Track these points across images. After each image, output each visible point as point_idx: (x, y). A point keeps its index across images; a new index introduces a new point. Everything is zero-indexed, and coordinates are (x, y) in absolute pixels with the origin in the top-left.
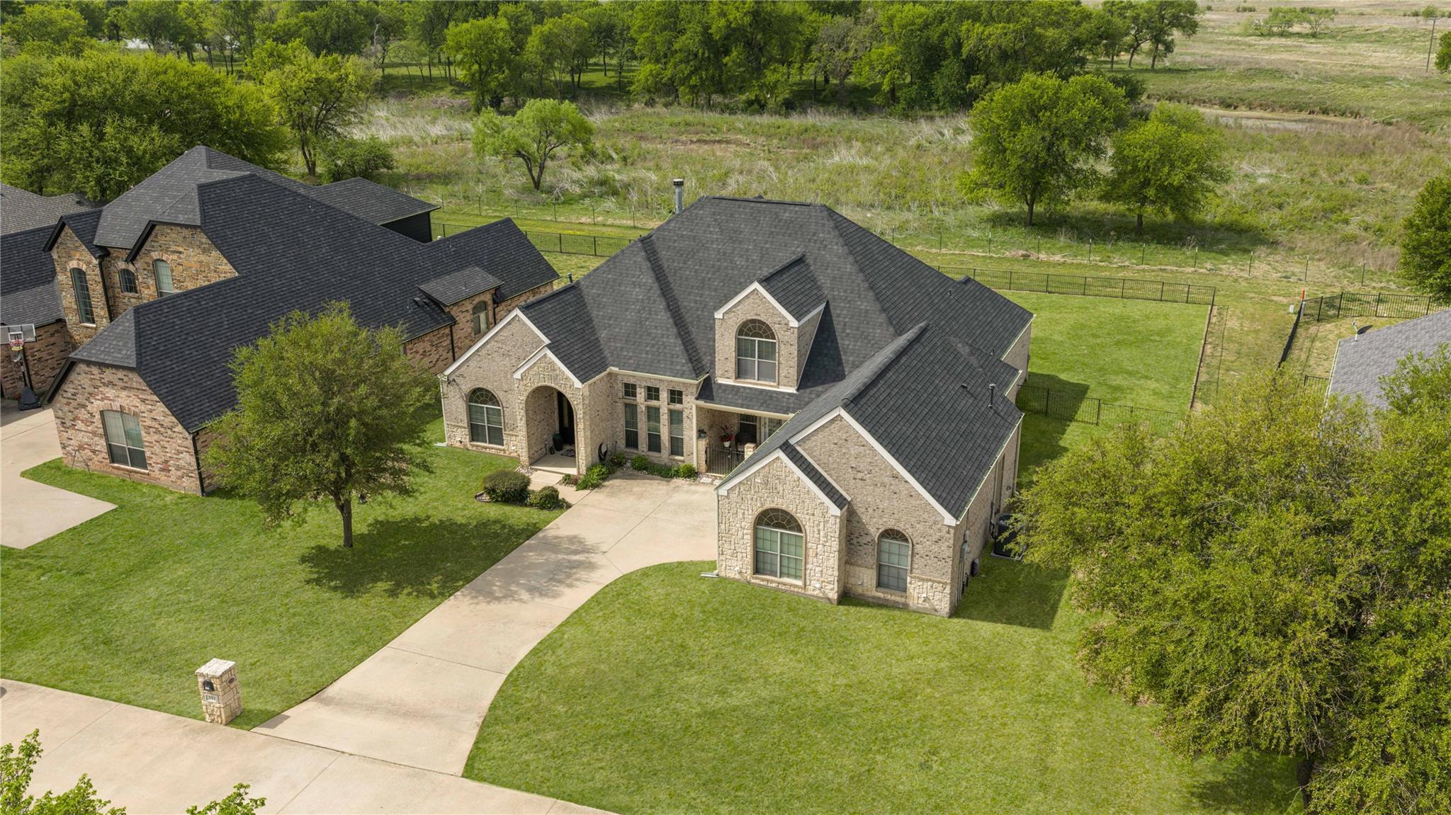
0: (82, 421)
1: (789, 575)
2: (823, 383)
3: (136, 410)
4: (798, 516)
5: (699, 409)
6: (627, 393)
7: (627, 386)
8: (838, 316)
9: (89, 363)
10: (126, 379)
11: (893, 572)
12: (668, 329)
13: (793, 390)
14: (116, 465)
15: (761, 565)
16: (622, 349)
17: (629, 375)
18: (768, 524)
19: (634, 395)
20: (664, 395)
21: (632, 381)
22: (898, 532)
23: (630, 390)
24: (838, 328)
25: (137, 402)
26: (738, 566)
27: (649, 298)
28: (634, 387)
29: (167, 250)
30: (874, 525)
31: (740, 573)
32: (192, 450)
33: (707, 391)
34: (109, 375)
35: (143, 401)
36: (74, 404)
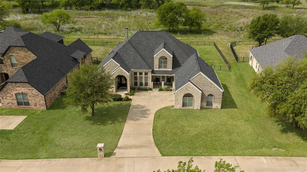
0: (9, 97)
1: (190, 106)
2: (177, 68)
3: (27, 92)
4: (193, 94)
5: (152, 76)
6: (135, 74)
7: (135, 73)
8: (176, 54)
9: (11, 82)
10: (24, 85)
11: (210, 102)
12: (141, 60)
13: (171, 70)
14: (20, 106)
15: (184, 105)
16: (132, 65)
17: (135, 70)
18: (185, 97)
19: (137, 74)
20: (144, 74)
21: (136, 72)
22: (211, 94)
23: (136, 74)
24: (176, 56)
25: (27, 90)
26: (179, 106)
27: (135, 54)
28: (136, 73)
29: (14, 53)
30: (206, 94)
31: (180, 107)
32: (44, 100)
33: (153, 72)
34: (18, 85)
35: (29, 90)
36: (6, 93)
